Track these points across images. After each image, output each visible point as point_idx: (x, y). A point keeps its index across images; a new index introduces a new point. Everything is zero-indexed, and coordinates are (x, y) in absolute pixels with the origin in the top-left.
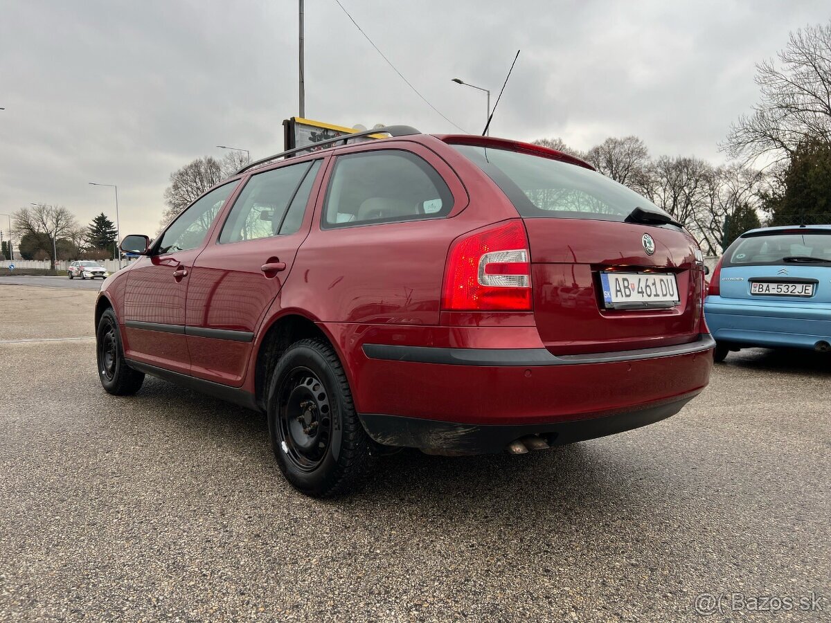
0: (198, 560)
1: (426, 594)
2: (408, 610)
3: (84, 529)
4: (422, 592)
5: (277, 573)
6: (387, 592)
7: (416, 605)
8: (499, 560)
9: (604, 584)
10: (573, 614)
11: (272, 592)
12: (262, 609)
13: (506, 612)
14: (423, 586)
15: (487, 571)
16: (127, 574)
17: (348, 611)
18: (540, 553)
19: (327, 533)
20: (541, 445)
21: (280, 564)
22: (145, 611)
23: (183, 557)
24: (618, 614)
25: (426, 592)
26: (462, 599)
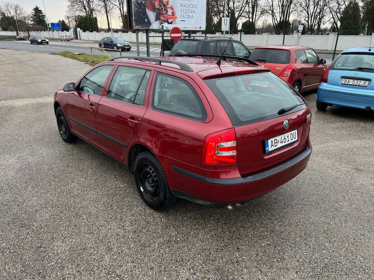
0: (116, 245)
1: (196, 261)
2: (190, 269)
3: (73, 228)
4: (194, 261)
5: (144, 252)
6: (182, 261)
7: (192, 267)
8: (221, 243)
9: (257, 255)
10: (245, 270)
11: (143, 261)
12: (140, 270)
13: (223, 269)
14: (195, 257)
15: (217, 249)
16: (93, 253)
17: (169, 271)
18: (236, 239)
19: (160, 230)
20: (238, 205)
21: (145, 247)
22: (102, 271)
23: (110, 244)
24: (260, 270)
25: (196, 260)
26: (208, 263)
